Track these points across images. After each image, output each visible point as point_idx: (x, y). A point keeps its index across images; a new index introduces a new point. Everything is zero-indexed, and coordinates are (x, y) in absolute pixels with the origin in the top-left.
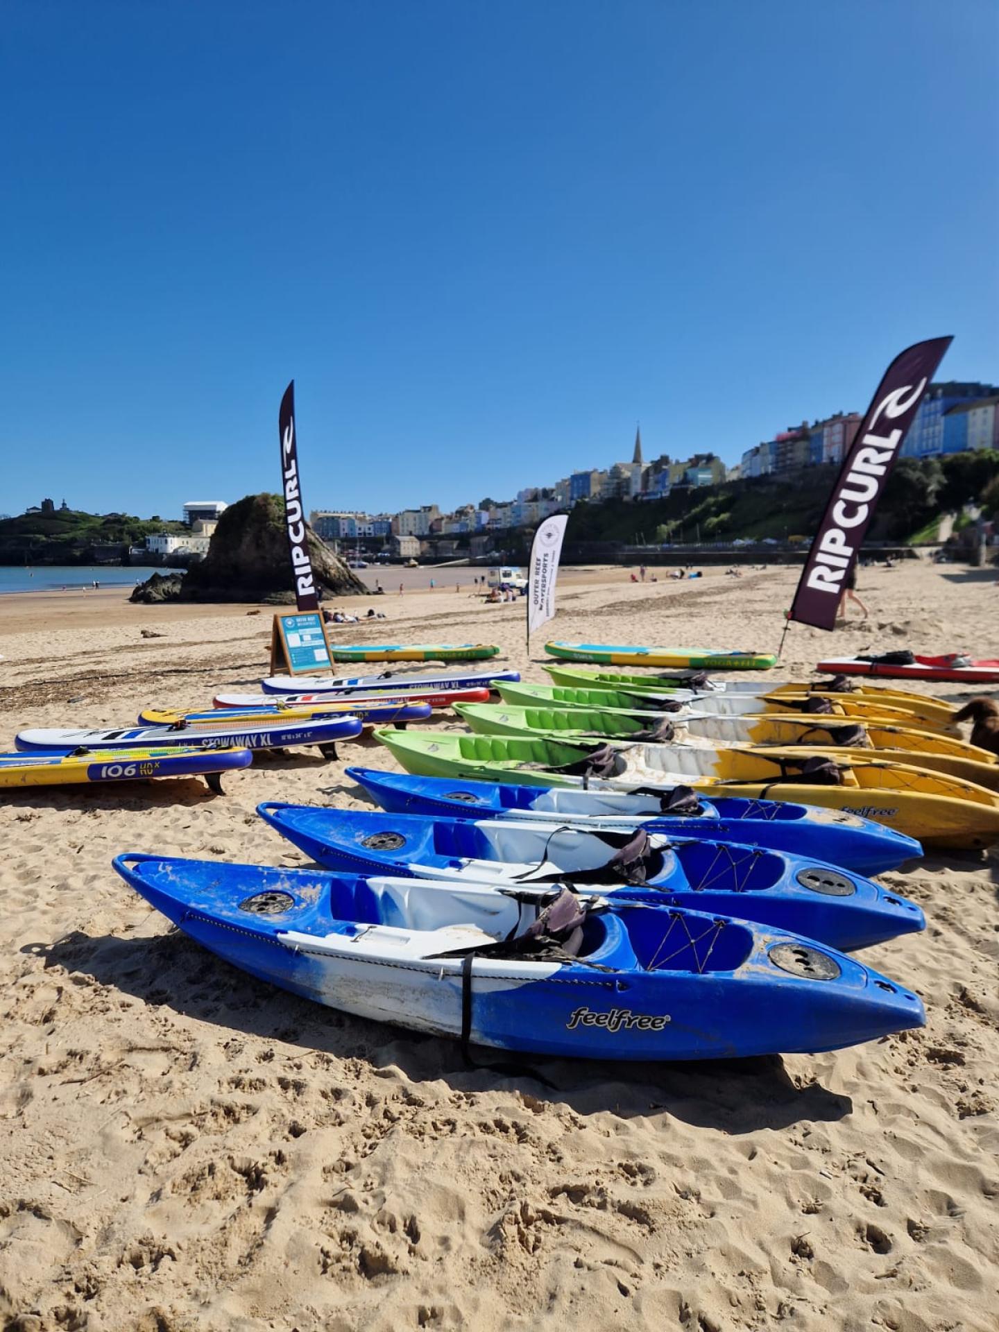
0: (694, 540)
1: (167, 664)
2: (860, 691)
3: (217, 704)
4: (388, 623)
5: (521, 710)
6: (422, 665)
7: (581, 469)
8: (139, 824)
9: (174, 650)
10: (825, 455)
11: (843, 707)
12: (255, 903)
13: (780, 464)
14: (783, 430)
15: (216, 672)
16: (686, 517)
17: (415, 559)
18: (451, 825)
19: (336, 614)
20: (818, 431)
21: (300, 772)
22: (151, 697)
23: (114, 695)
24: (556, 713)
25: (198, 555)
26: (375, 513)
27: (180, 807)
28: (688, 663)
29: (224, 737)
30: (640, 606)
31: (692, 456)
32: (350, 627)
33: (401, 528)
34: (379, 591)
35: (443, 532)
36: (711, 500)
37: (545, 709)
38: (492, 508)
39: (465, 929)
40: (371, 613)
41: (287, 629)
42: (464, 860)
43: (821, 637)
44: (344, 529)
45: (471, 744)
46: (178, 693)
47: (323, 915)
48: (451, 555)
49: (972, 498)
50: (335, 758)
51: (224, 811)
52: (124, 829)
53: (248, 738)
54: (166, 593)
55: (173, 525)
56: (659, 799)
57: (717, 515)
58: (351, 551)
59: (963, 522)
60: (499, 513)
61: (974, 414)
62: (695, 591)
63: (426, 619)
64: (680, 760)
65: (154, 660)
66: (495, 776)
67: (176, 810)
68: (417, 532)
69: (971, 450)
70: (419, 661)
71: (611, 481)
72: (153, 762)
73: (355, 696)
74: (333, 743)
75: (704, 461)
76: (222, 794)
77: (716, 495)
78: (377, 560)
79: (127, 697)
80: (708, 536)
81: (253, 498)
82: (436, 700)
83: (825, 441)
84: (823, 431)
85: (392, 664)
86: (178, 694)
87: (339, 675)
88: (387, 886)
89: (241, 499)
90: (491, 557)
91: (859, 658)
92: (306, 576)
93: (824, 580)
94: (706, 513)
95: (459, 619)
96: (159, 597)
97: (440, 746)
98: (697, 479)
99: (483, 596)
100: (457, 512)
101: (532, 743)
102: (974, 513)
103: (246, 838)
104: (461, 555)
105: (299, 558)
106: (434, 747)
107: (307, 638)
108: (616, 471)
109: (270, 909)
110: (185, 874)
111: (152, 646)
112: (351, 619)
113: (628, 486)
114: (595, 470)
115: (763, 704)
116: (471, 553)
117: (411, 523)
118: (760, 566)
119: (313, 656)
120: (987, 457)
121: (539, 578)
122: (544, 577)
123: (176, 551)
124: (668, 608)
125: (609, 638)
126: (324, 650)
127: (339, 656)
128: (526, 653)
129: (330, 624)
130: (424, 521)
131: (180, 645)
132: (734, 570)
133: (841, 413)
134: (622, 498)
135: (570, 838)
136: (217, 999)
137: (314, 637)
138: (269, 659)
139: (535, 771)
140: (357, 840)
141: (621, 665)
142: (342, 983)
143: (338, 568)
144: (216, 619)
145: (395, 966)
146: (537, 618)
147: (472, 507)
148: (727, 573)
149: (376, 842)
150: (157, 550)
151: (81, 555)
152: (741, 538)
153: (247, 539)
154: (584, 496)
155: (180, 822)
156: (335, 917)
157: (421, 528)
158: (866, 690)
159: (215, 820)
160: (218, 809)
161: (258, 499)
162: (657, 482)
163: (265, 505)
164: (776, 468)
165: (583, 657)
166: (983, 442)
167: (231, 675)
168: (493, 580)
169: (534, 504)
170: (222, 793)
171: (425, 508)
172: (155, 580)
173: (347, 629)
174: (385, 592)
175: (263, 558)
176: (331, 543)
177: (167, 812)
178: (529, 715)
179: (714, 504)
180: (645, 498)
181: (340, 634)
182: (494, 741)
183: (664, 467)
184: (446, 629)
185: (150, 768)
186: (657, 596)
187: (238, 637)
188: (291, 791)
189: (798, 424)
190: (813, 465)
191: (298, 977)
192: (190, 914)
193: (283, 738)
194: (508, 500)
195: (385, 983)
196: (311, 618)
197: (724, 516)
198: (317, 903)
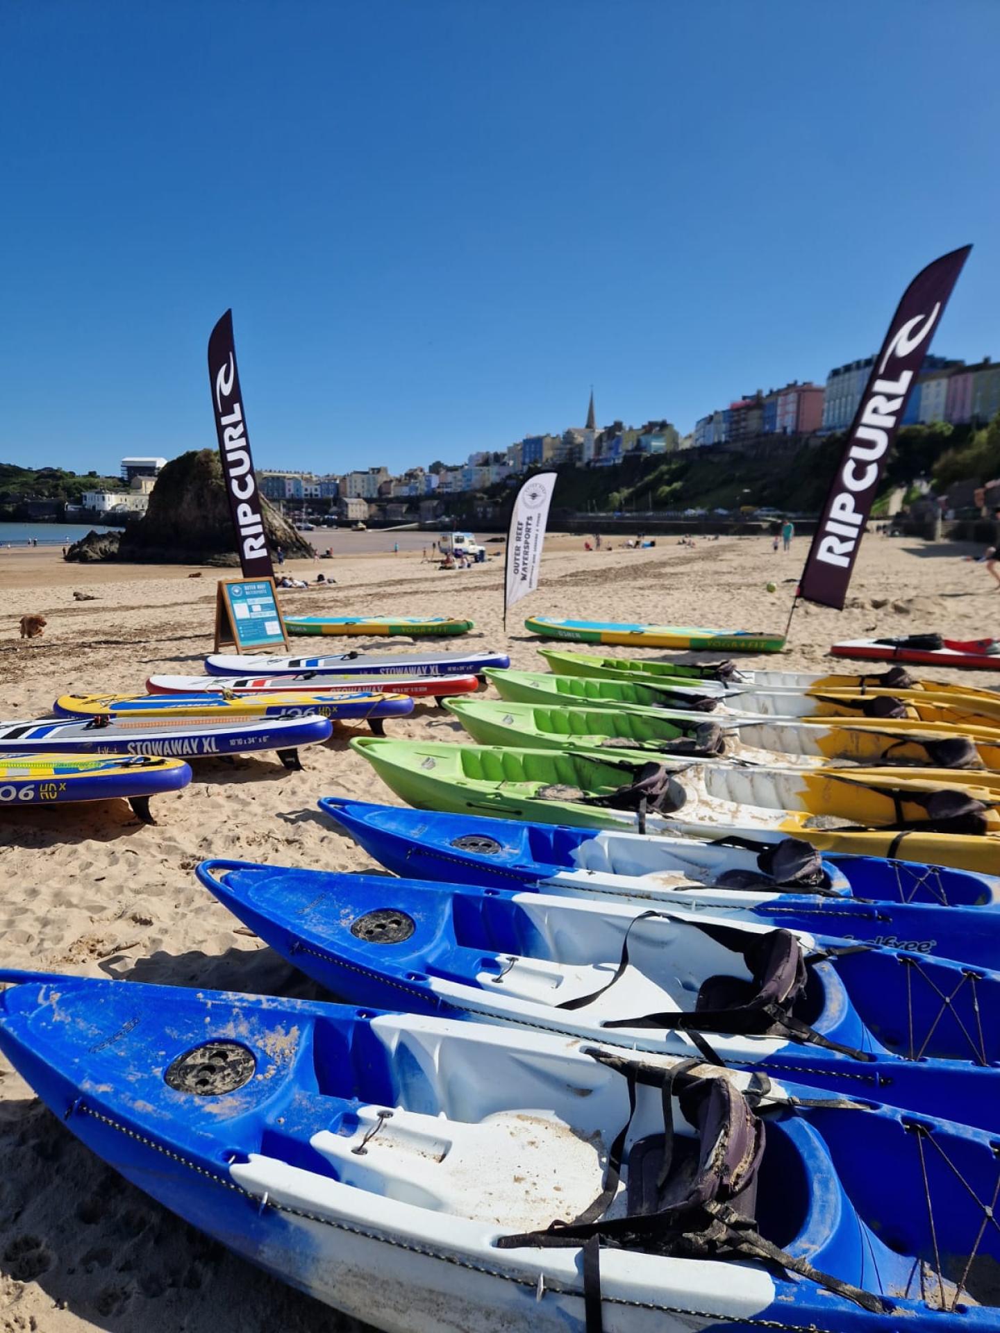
0: (647, 509)
1: (96, 633)
2: (919, 687)
3: (153, 688)
4: (340, 589)
5: (527, 708)
6: (387, 640)
7: (534, 434)
8: (36, 870)
9: (107, 616)
10: (778, 424)
11: (917, 708)
12: (193, 1067)
13: (734, 433)
14: (738, 399)
15: (153, 645)
16: (639, 484)
17: (363, 522)
18: (478, 898)
19: (284, 578)
20: (772, 399)
21: (254, 787)
22: (74, 675)
23: (31, 671)
24: (571, 713)
25: (137, 513)
26: (322, 474)
27: (95, 844)
28: (687, 644)
29: (155, 740)
30: (603, 576)
31: (645, 423)
32: (299, 592)
33: (348, 490)
34: (328, 555)
35: (391, 496)
36: (664, 468)
37: (557, 707)
38: (443, 472)
39: (538, 1120)
40: (321, 578)
41: (233, 598)
42: (502, 958)
43: (816, 615)
44: (290, 490)
45: (477, 757)
46: (106, 669)
47: (304, 1087)
48: (400, 519)
49: (923, 473)
50: (298, 767)
51: (154, 851)
52: (14, 879)
53: (186, 742)
54: (103, 552)
55: (110, 481)
56: (757, 854)
57: (669, 483)
58: (297, 512)
59: (914, 496)
60: (450, 477)
61: (928, 386)
62: (656, 560)
63: (379, 585)
64: (753, 786)
65: (83, 628)
66: (516, 809)
67: (88, 848)
68: (365, 495)
69: (923, 423)
70: (382, 635)
71: (562, 446)
72: (57, 782)
73: (318, 681)
74: (296, 750)
75: (658, 428)
76: (154, 823)
77: (669, 463)
78: (325, 522)
79: (46, 674)
80: (660, 504)
81: (194, 454)
82: (416, 689)
83: (779, 411)
84: (777, 400)
85: (353, 640)
86: (107, 672)
87: (293, 651)
88: (403, 1032)
89: (182, 454)
90: (441, 522)
91: (879, 642)
92: (256, 536)
93: (832, 553)
94: (659, 481)
95: (414, 587)
96: (95, 556)
97: (437, 761)
98: (650, 446)
99: (436, 562)
100: (406, 475)
101: (555, 758)
102: (923, 487)
103: (182, 896)
104: (409, 518)
105: (246, 517)
106: (430, 763)
107: (257, 608)
108: (569, 436)
109: (219, 1083)
110: (81, 1007)
111: (84, 610)
112: (300, 584)
113: (581, 452)
114: (548, 435)
115: (814, 703)
116: (420, 516)
117: (358, 485)
118: (712, 537)
119: (264, 629)
120: (939, 431)
121: (521, 544)
122: (526, 543)
123: (113, 508)
124: (635, 579)
125: (589, 612)
126: (276, 623)
127: (293, 629)
128: (502, 629)
129: (280, 589)
130: (372, 483)
131: (115, 610)
132: (687, 540)
133: (796, 382)
134: (574, 464)
135: (659, 928)
136: (126, 1268)
137: (264, 607)
138: (212, 630)
139: (567, 799)
140: (346, 924)
141: (613, 645)
142: (350, 1278)
143: (285, 530)
144: (155, 581)
145: (450, 1260)
146: (518, 589)
147: (422, 470)
148: (679, 544)
149: (372, 927)
150: (94, 507)
151: (14, 511)
152: (693, 508)
153: (188, 497)
154: (536, 461)
155: (91, 870)
156: (324, 1090)
157: (368, 490)
158: (928, 685)
159: (140, 866)
160: (144, 846)
161: (200, 455)
162: (610, 448)
163: (207, 463)
164: (730, 436)
165: (569, 635)
166: (936, 416)
167: (170, 648)
168: (444, 545)
169: (485, 468)
170: (150, 821)
171: (373, 469)
172: (91, 538)
173: (297, 596)
174: (333, 556)
175: (205, 517)
176: (277, 504)
177: (75, 851)
178: (538, 715)
179: (667, 472)
180: (598, 465)
181: (291, 601)
182: (505, 754)
183: (618, 433)
184: (407, 598)
185: (53, 791)
186: (618, 566)
187: (179, 601)
188: (243, 818)
189: (752, 392)
190: (766, 434)
191: (269, 1254)
192: (82, 1104)
193: (232, 742)
194: (459, 464)
195: (431, 1291)
196: (260, 584)
197: (677, 485)
198: (293, 1064)
